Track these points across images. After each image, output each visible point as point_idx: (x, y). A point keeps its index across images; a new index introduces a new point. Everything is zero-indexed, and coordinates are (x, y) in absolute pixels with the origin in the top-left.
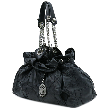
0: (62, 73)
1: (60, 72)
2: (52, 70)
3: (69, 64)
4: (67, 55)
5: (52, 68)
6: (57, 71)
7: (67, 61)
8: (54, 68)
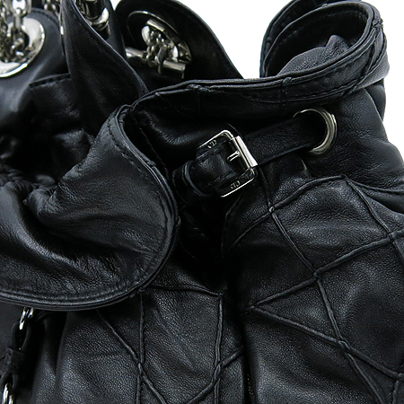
0: (238, 319)
1: (210, 308)
2: (103, 287)
3: (340, 190)
4: (305, 62)
5: (105, 252)
6: (179, 292)
7: (304, 154)
8: (133, 256)
